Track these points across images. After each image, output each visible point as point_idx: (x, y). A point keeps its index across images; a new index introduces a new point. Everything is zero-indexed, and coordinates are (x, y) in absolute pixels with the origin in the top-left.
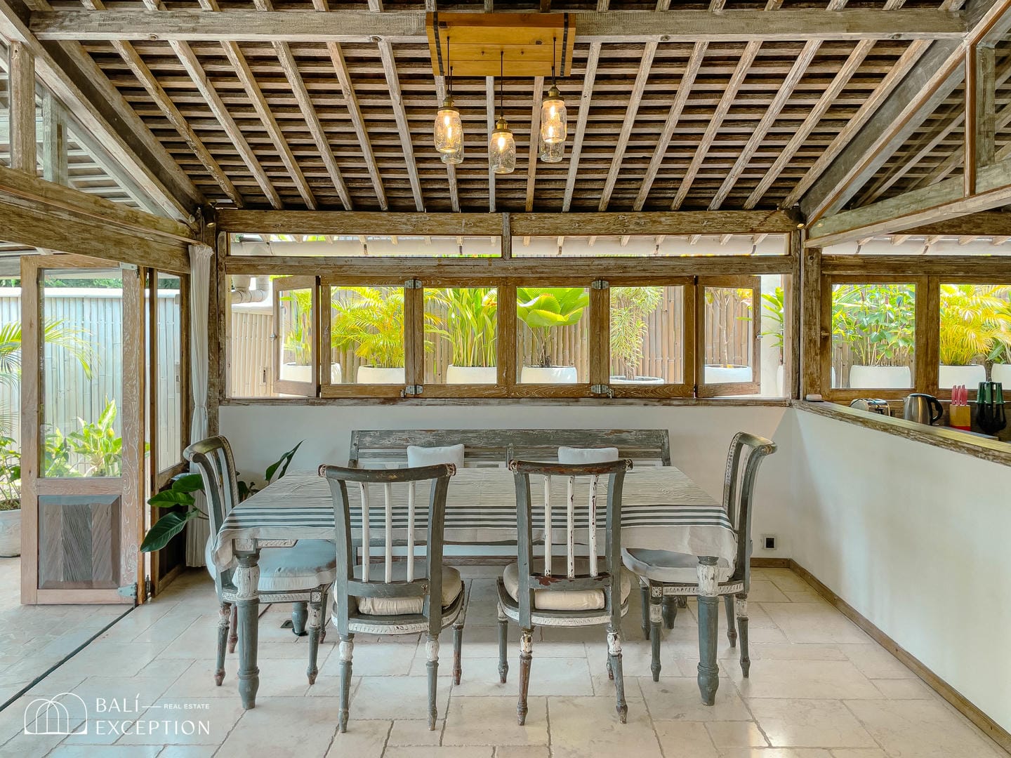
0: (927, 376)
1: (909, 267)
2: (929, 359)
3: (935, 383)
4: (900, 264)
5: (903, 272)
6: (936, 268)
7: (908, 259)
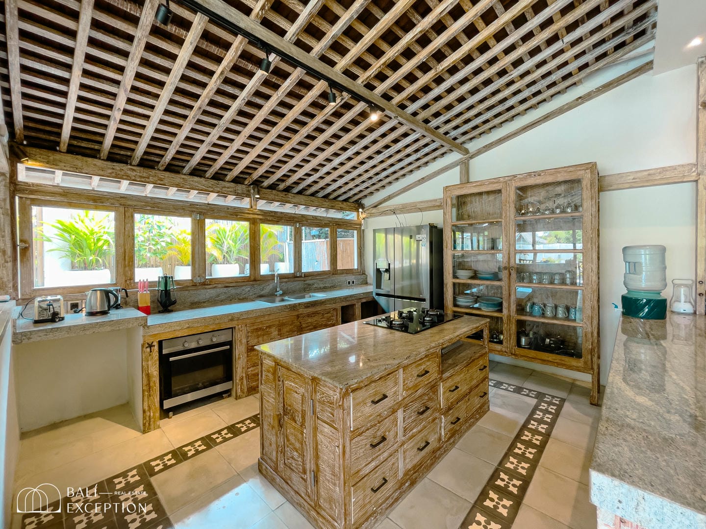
0: (125, 274)
1: (108, 200)
2: (126, 263)
3: (132, 278)
4: (99, 197)
5: (102, 202)
6: (130, 203)
7: (105, 194)
